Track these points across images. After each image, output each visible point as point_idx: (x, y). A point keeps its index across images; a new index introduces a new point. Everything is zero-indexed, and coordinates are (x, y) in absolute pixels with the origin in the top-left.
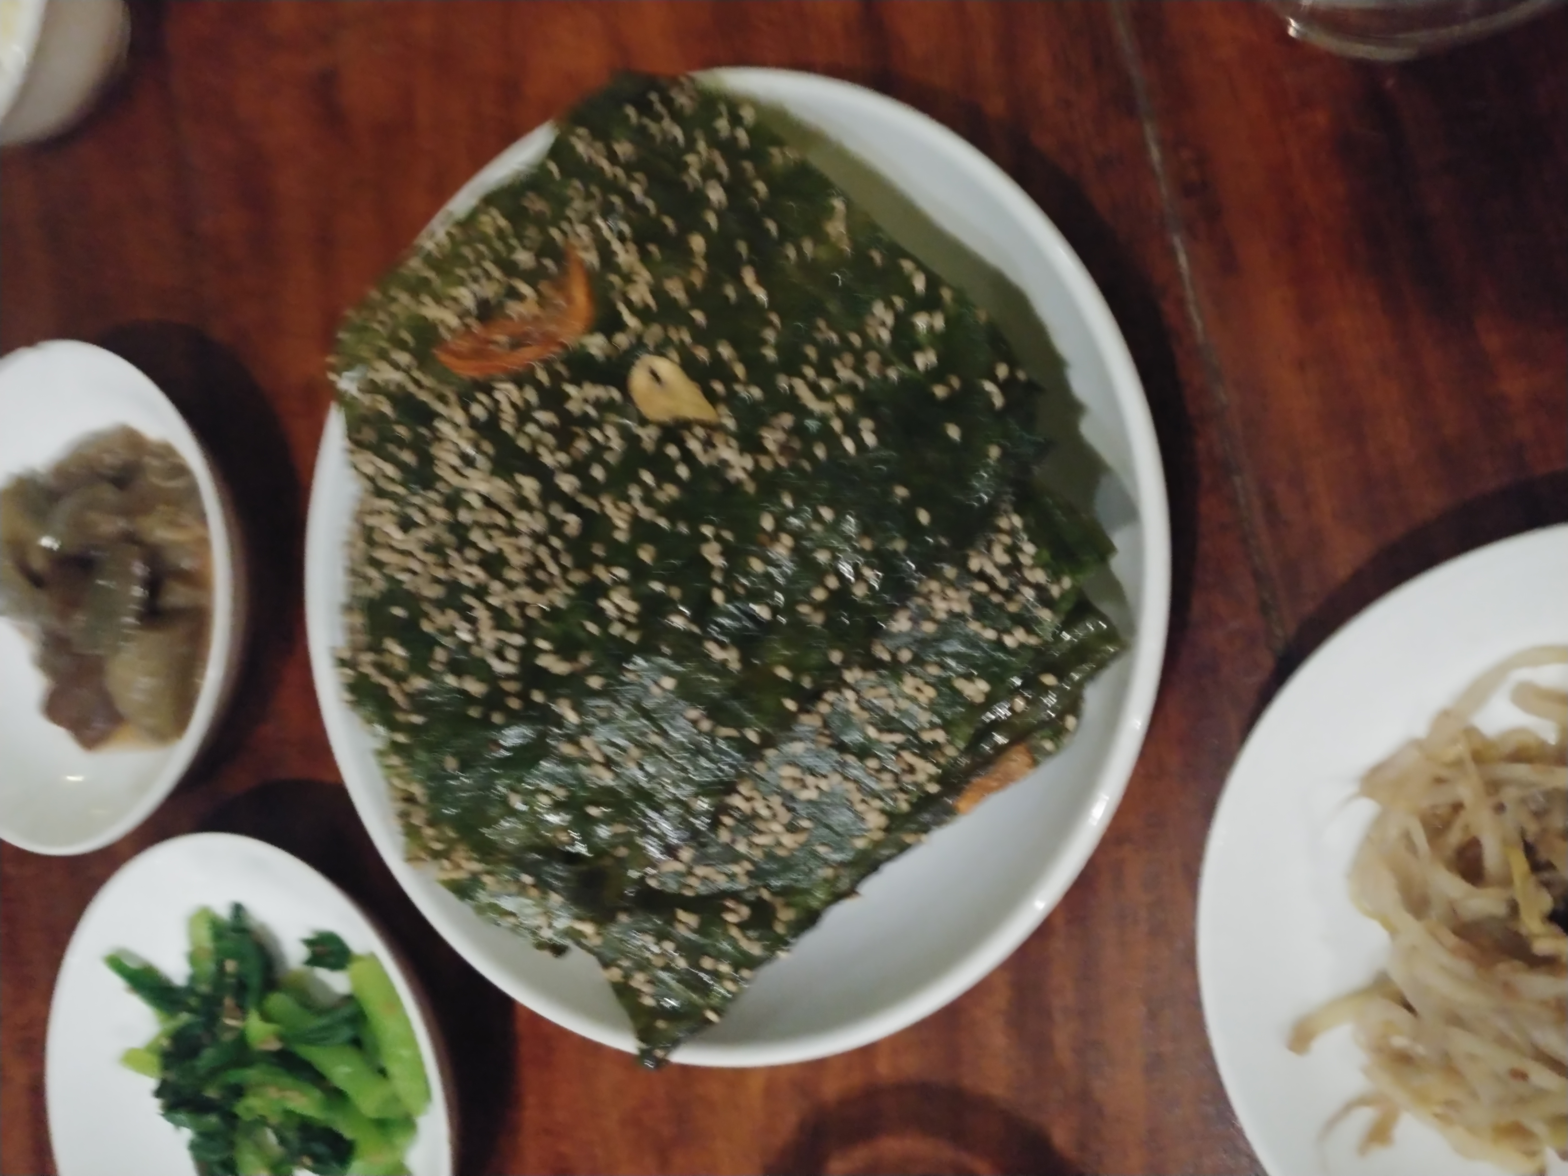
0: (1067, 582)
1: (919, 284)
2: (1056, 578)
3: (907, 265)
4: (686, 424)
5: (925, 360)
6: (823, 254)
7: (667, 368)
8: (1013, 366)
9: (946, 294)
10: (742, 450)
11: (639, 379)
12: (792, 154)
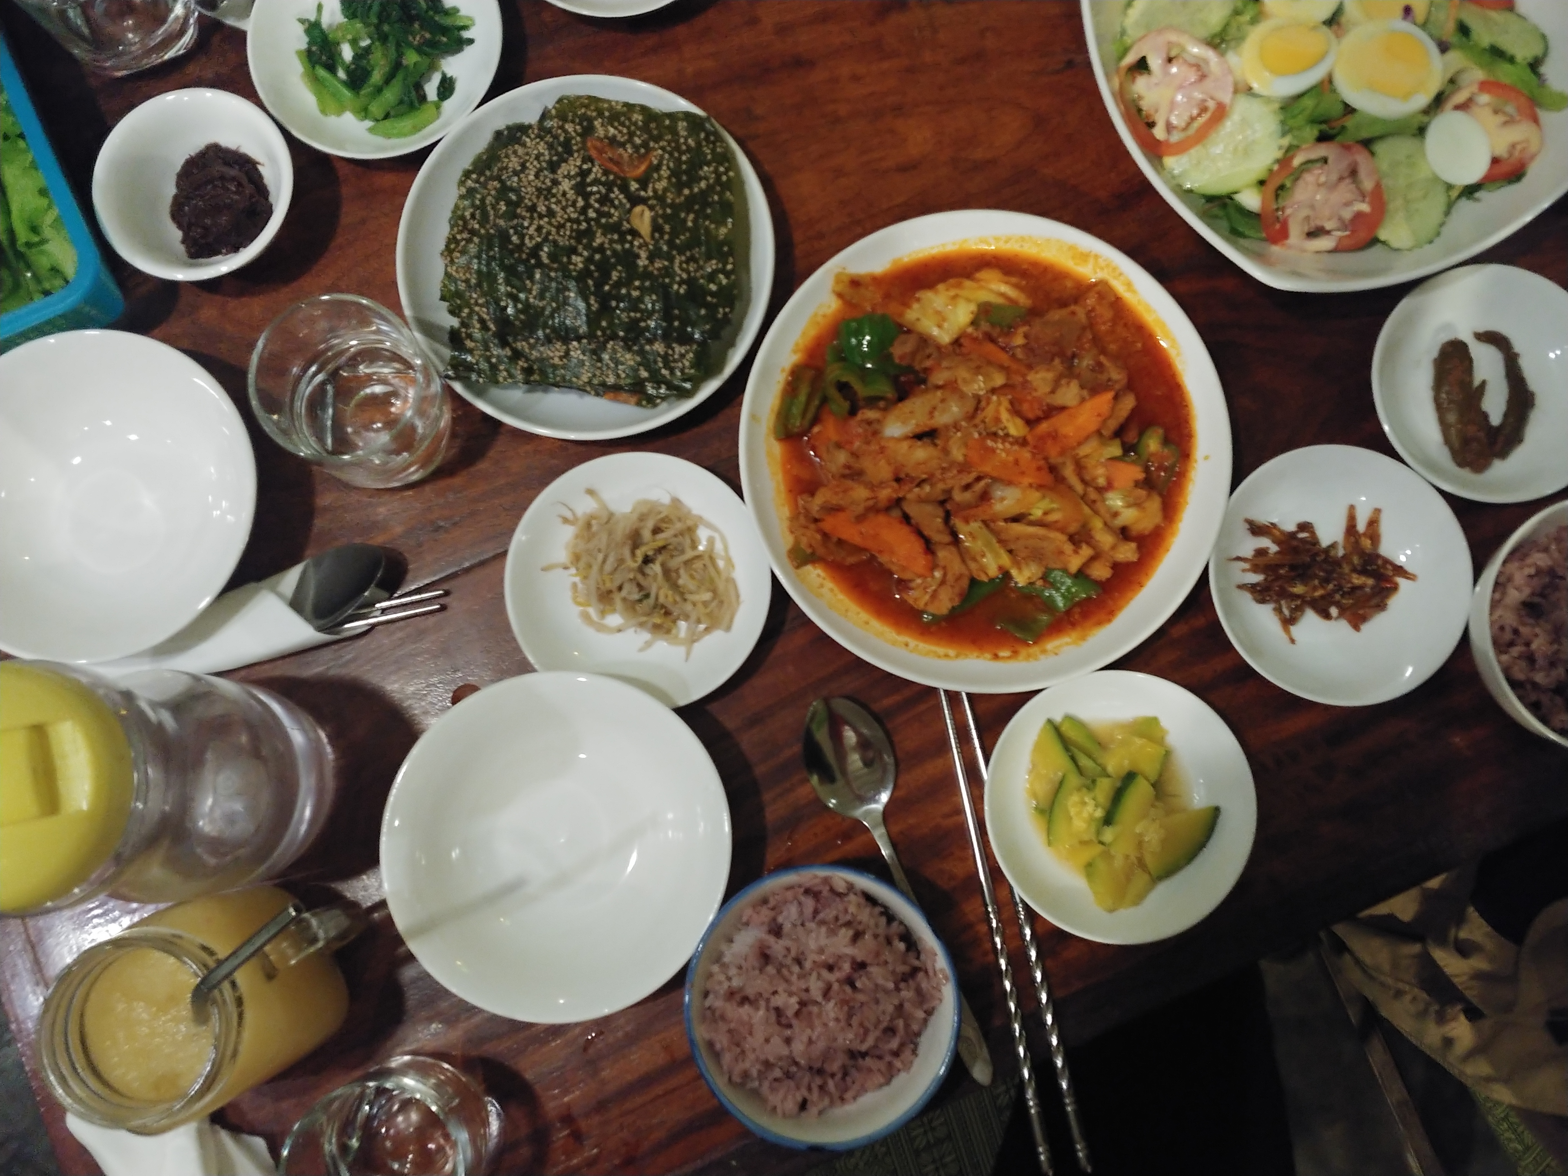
0: (692, 371)
1: (729, 267)
2: (691, 367)
3: (731, 260)
4: (640, 236)
5: (713, 287)
6: (714, 232)
7: (648, 214)
8: (731, 312)
9: (733, 277)
10: (648, 258)
11: (638, 209)
12: (731, 198)
